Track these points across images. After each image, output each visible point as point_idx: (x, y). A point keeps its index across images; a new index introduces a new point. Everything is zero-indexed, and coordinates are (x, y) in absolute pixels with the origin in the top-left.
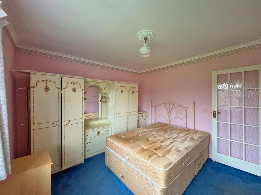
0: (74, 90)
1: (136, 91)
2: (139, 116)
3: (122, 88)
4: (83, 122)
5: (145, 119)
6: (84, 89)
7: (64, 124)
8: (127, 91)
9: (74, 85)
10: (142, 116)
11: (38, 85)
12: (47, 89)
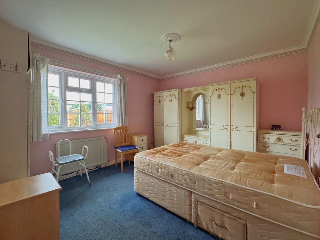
0: (171, 101)
1: (251, 91)
2: (268, 138)
3: (219, 91)
4: (177, 127)
5: (296, 150)
6: (178, 98)
7: (165, 125)
8: (229, 94)
9: (171, 96)
10: (279, 139)
11: (156, 99)
12: (159, 102)
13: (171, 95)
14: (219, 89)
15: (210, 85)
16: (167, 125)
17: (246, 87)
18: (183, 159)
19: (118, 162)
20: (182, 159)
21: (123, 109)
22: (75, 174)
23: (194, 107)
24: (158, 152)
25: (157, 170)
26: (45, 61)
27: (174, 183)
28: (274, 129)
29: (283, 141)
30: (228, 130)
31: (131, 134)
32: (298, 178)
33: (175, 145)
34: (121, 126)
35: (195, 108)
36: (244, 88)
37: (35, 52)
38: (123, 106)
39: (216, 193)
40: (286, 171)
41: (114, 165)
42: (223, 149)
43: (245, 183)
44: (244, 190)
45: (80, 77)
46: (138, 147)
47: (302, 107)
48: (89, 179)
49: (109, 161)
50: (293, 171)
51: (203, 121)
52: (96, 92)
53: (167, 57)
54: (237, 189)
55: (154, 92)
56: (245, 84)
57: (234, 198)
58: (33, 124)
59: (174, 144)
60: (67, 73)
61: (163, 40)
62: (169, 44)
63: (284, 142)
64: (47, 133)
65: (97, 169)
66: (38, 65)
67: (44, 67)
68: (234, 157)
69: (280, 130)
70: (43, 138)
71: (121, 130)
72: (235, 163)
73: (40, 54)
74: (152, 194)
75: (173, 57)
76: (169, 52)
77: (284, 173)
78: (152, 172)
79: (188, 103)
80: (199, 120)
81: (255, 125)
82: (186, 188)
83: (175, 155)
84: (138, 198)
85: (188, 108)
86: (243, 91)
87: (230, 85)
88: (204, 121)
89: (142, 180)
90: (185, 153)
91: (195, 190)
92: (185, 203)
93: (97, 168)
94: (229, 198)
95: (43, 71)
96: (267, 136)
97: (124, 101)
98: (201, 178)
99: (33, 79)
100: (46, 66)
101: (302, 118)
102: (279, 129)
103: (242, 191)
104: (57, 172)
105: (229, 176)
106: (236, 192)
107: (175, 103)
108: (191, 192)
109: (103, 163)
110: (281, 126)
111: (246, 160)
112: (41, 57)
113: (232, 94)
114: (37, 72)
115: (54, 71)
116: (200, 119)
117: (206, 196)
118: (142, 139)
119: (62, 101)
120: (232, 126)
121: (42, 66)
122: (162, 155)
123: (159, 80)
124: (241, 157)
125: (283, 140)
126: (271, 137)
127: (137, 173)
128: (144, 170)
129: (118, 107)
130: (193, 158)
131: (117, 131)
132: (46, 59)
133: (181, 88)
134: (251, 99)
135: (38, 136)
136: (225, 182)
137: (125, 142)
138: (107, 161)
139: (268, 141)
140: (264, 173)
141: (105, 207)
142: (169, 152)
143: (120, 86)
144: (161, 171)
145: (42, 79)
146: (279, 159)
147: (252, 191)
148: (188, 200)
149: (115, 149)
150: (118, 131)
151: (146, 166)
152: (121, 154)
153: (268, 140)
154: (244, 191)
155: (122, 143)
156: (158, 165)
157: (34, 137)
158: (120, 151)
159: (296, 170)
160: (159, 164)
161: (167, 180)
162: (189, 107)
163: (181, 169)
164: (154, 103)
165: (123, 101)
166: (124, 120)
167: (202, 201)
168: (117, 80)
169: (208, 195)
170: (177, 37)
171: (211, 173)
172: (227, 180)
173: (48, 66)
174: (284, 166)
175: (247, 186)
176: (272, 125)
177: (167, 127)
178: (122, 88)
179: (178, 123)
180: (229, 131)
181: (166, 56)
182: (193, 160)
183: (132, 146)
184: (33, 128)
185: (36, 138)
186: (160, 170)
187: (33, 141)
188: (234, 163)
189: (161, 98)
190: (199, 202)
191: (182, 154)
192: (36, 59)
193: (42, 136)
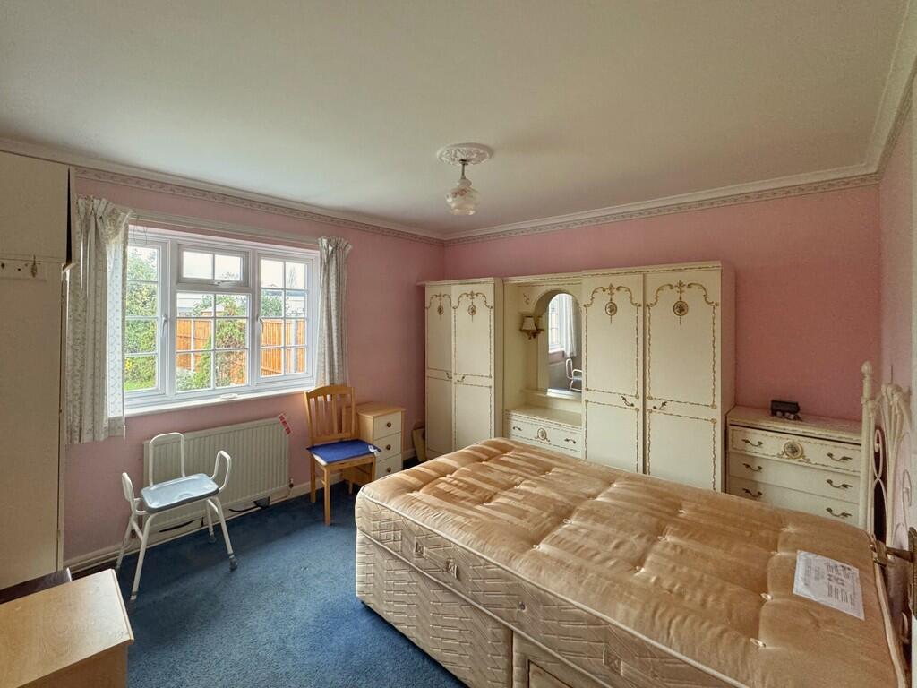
0: (473, 311)
1: (707, 302)
2: (760, 443)
3: (612, 294)
4: (490, 387)
5: (845, 486)
6: (493, 305)
7: (455, 379)
8: (640, 306)
9: (473, 298)
10: (794, 450)
11: (432, 303)
12: (440, 310)
13: (472, 294)
14: (611, 287)
15: (585, 272)
16: (460, 379)
17: (689, 286)
18: (494, 517)
19: (318, 487)
20: (489, 515)
21: (335, 335)
22: (194, 528)
23: (540, 327)
24: (426, 481)
25: (418, 548)
26: (120, 219)
27: (463, 596)
28: (779, 414)
29: (804, 457)
30: (638, 410)
31: (357, 405)
32: (834, 617)
33: (476, 453)
34: (328, 384)
35: (543, 330)
36: (685, 289)
37: (92, 197)
38: (334, 327)
39: (580, 650)
40: (800, 588)
41: (307, 497)
42: (619, 476)
43: (666, 631)
44: (662, 658)
45: (214, 250)
46: (375, 448)
47: (863, 362)
48: (230, 551)
49: (291, 486)
50: (823, 585)
51: (572, 353)
52: (259, 288)
53: (455, 208)
54: (642, 648)
55: (426, 283)
56: (686, 277)
57: (635, 676)
58: (82, 393)
59: (474, 449)
60: (181, 243)
61: (444, 158)
62: (461, 170)
63: (808, 461)
64: (120, 414)
65: (259, 508)
66: (101, 230)
67: (117, 232)
68: (647, 513)
69: (797, 418)
70: (109, 429)
71: (328, 396)
72: (648, 540)
73: (106, 202)
74: (404, 613)
75: (472, 207)
76: (458, 196)
77: (794, 592)
78: (404, 550)
79: (524, 317)
80: (561, 350)
81: (718, 403)
82: (496, 617)
83: (472, 497)
84: (365, 621)
85: (521, 330)
86: (680, 298)
87: (642, 279)
88: (575, 355)
89: (375, 567)
90: (505, 489)
91: (521, 627)
92: (494, 661)
93: (258, 506)
94: (619, 674)
95: (113, 246)
96: (754, 437)
97: (337, 313)
98: (539, 595)
99: (85, 268)
100: (121, 233)
101: (862, 395)
102: (792, 416)
103: (655, 657)
104: (143, 532)
105: (621, 595)
106: (637, 658)
107: (485, 318)
108: (512, 631)
109: (276, 491)
110: (800, 405)
111: (686, 529)
112: (109, 209)
113: (648, 306)
114: (96, 247)
115: (144, 238)
116: (564, 349)
117: (553, 653)
118: (387, 421)
119: (165, 321)
120: (651, 398)
121: (110, 232)
122: (435, 495)
123: (442, 245)
124: (668, 513)
125: (805, 454)
126: (769, 442)
127: (363, 543)
128: (381, 541)
129: (321, 330)
130: (522, 514)
131: (316, 400)
132: (122, 214)
133: (501, 275)
134: (706, 323)
135: (93, 427)
136: (607, 623)
137: (340, 430)
138: (287, 485)
139: (759, 452)
140: (732, 589)
141: (267, 647)
142: (455, 486)
143: (327, 270)
144: (428, 553)
145: (110, 266)
146: (786, 526)
147: (683, 666)
148: (503, 652)
149: (308, 452)
150: (320, 398)
151: (390, 530)
152: (325, 469)
153: (757, 449)
154: (663, 660)
155: (331, 431)
156: (419, 533)
157: (85, 431)
158: (323, 462)
159: (834, 584)
160: (424, 530)
161: (446, 583)
162: (524, 328)
163: (485, 557)
164: (424, 311)
165: (334, 313)
166: (336, 367)
167: (542, 663)
168: (318, 252)
169: (559, 651)
170: (485, 151)
171: (568, 583)
172: (614, 618)
173: (127, 229)
174: (795, 562)
175: (670, 647)
176: (773, 401)
177: (460, 386)
178: (333, 277)
179: (493, 375)
180: (641, 413)
181: (453, 205)
182: (523, 523)
183: (358, 442)
184: (81, 404)
185: (91, 433)
186: (425, 548)
187: (80, 441)
188: (644, 540)
189: (445, 301)
190: (535, 664)
191: (496, 494)
192: (95, 215)
193: (106, 425)
